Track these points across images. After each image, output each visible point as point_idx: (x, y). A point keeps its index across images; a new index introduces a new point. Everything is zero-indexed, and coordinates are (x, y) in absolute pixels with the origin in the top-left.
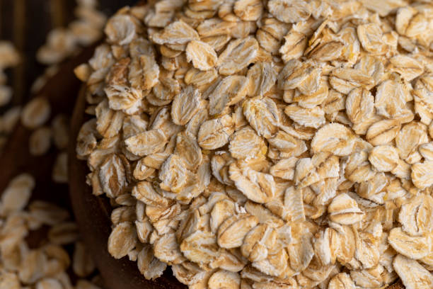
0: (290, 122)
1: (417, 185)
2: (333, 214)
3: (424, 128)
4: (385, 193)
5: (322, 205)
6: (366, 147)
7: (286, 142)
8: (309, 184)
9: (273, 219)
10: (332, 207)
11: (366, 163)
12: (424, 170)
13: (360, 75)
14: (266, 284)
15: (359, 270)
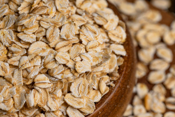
0: (19, 40)
1: (78, 71)
2: (36, 82)
3: (83, 46)
4: (62, 74)
5: (31, 79)
6: (54, 53)
7: (17, 49)
8: (25, 68)
9: (7, 84)
10: (36, 79)
11: (53, 60)
12: (82, 65)
13: (54, 21)
14: (3, 115)
15: (49, 112)
